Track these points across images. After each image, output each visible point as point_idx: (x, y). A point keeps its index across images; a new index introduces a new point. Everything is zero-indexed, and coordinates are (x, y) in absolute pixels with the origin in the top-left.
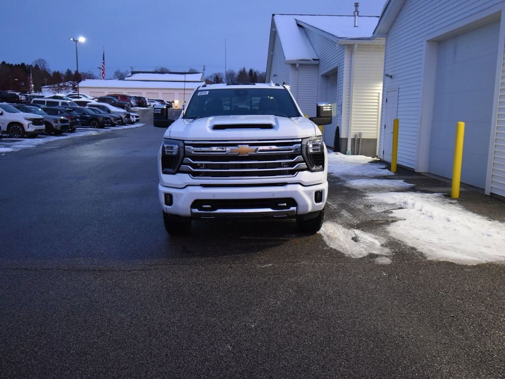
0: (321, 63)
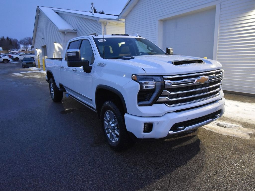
0: (78, 32)
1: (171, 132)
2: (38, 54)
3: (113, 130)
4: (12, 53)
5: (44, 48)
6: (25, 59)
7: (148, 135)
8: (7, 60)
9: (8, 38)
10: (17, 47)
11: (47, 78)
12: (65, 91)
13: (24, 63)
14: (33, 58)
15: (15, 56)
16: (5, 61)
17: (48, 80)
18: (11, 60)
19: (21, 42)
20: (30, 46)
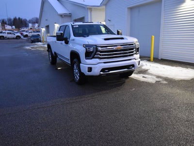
0: (72, 15)
1: (102, 73)
2: (43, 32)
3: (77, 73)
4: (23, 31)
5: (47, 27)
6: (33, 36)
7: (90, 74)
8: (19, 36)
9: (19, 18)
10: (27, 26)
11: (47, 49)
12: (57, 56)
13: (32, 39)
14: (39, 35)
15: (25, 33)
16: (18, 37)
17: (48, 51)
18: (22, 37)
19: (30, 22)
20: (37, 25)
